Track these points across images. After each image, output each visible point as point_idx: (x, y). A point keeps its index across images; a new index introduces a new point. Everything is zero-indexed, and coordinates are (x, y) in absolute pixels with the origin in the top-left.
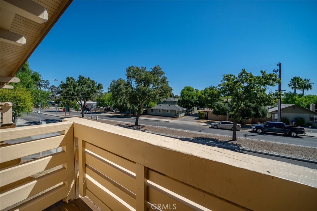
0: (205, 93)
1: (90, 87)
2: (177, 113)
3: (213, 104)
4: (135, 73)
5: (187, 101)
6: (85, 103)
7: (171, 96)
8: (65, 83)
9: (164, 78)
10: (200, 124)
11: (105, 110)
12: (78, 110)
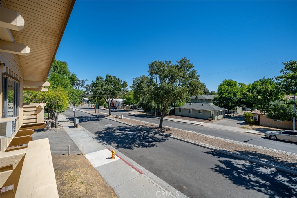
0: (254, 88)
1: (115, 85)
2: (213, 115)
3: (267, 105)
4: (158, 69)
5: (227, 100)
6: (111, 101)
7: (205, 93)
8: (95, 82)
9: (193, 72)
10: (247, 131)
11: (130, 108)
12: (106, 108)
